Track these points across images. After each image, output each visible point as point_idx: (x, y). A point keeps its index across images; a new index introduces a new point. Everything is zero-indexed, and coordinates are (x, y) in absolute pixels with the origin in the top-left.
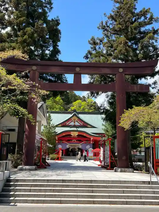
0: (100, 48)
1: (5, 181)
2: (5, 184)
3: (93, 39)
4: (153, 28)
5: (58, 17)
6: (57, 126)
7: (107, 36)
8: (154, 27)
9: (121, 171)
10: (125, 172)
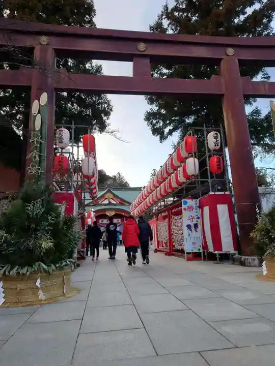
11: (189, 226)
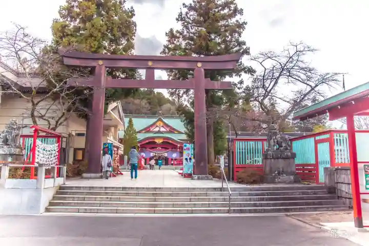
0: (178, 41)
1: (58, 188)
2: (57, 192)
3: (171, 30)
4: (237, 21)
5: (132, 8)
6: (140, 132)
7: (187, 28)
8: (239, 21)
9: (199, 179)
10: (202, 179)
11: (186, 159)
